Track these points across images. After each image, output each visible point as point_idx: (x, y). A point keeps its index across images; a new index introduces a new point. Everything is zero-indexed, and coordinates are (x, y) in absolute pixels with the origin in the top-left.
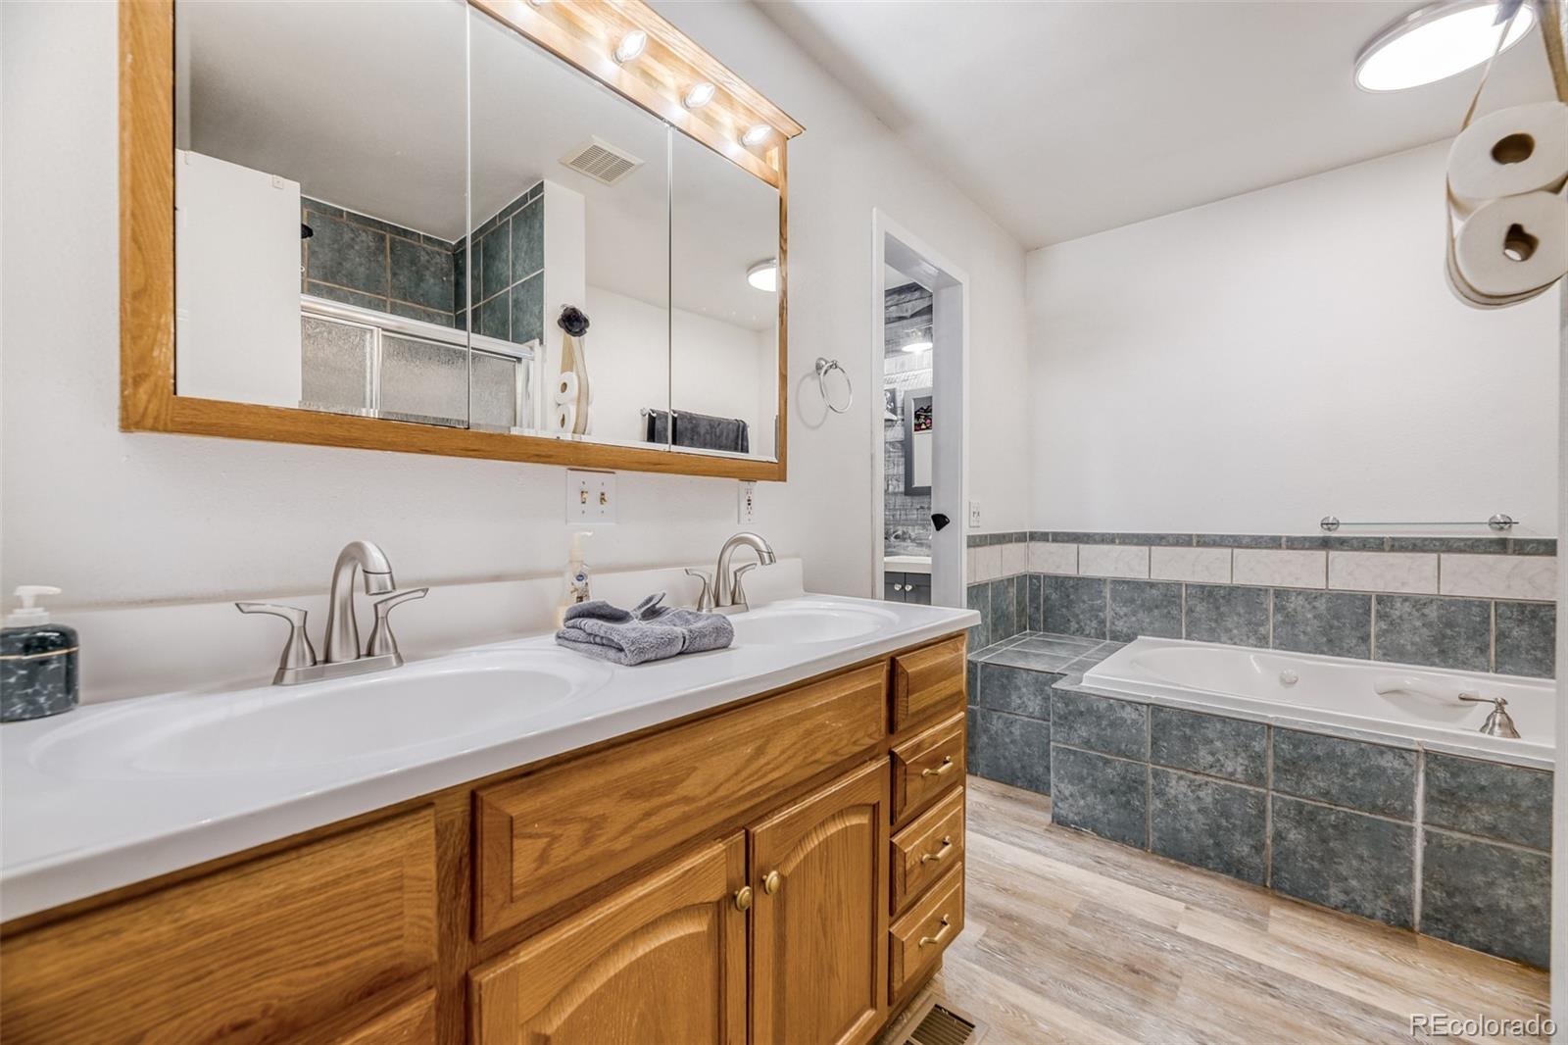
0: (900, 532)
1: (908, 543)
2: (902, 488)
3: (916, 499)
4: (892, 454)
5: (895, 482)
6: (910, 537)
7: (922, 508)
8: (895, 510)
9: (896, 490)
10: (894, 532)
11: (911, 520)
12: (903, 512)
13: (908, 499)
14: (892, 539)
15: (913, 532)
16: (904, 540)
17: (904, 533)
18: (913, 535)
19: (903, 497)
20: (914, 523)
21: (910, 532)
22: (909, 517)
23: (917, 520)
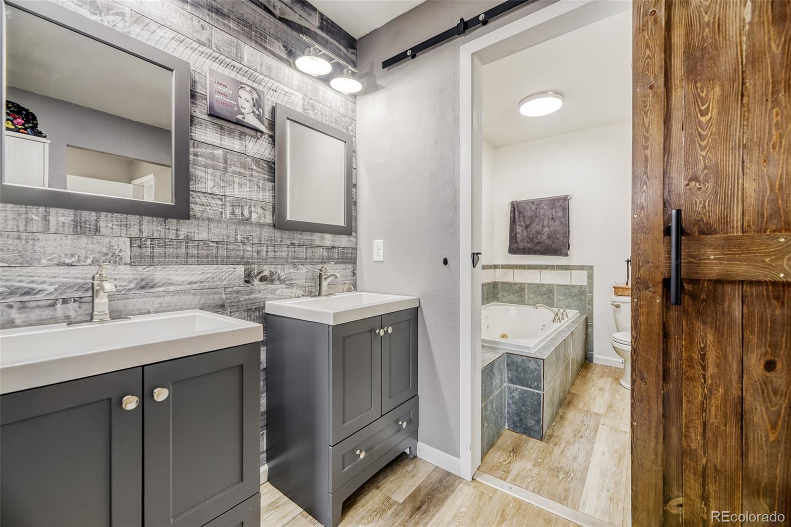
0: (266, 273)
1: (277, 285)
2: (269, 219)
3: (286, 235)
4: (255, 173)
5: (260, 211)
6: (279, 279)
7: (293, 244)
8: (261, 245)
9: (262, 221)
10: (260, 273)
11: (281, 258)
12: (270, 249)
13: (278, 234)
14: (256, 282)
15: (284, 271)
16: (272, 281)
17: (272, 274)
18: (283, 275)
19: (272, 230)
20: (285, 261)
21: (279, 271)
22: (278, 254)
23: (287, 259)
